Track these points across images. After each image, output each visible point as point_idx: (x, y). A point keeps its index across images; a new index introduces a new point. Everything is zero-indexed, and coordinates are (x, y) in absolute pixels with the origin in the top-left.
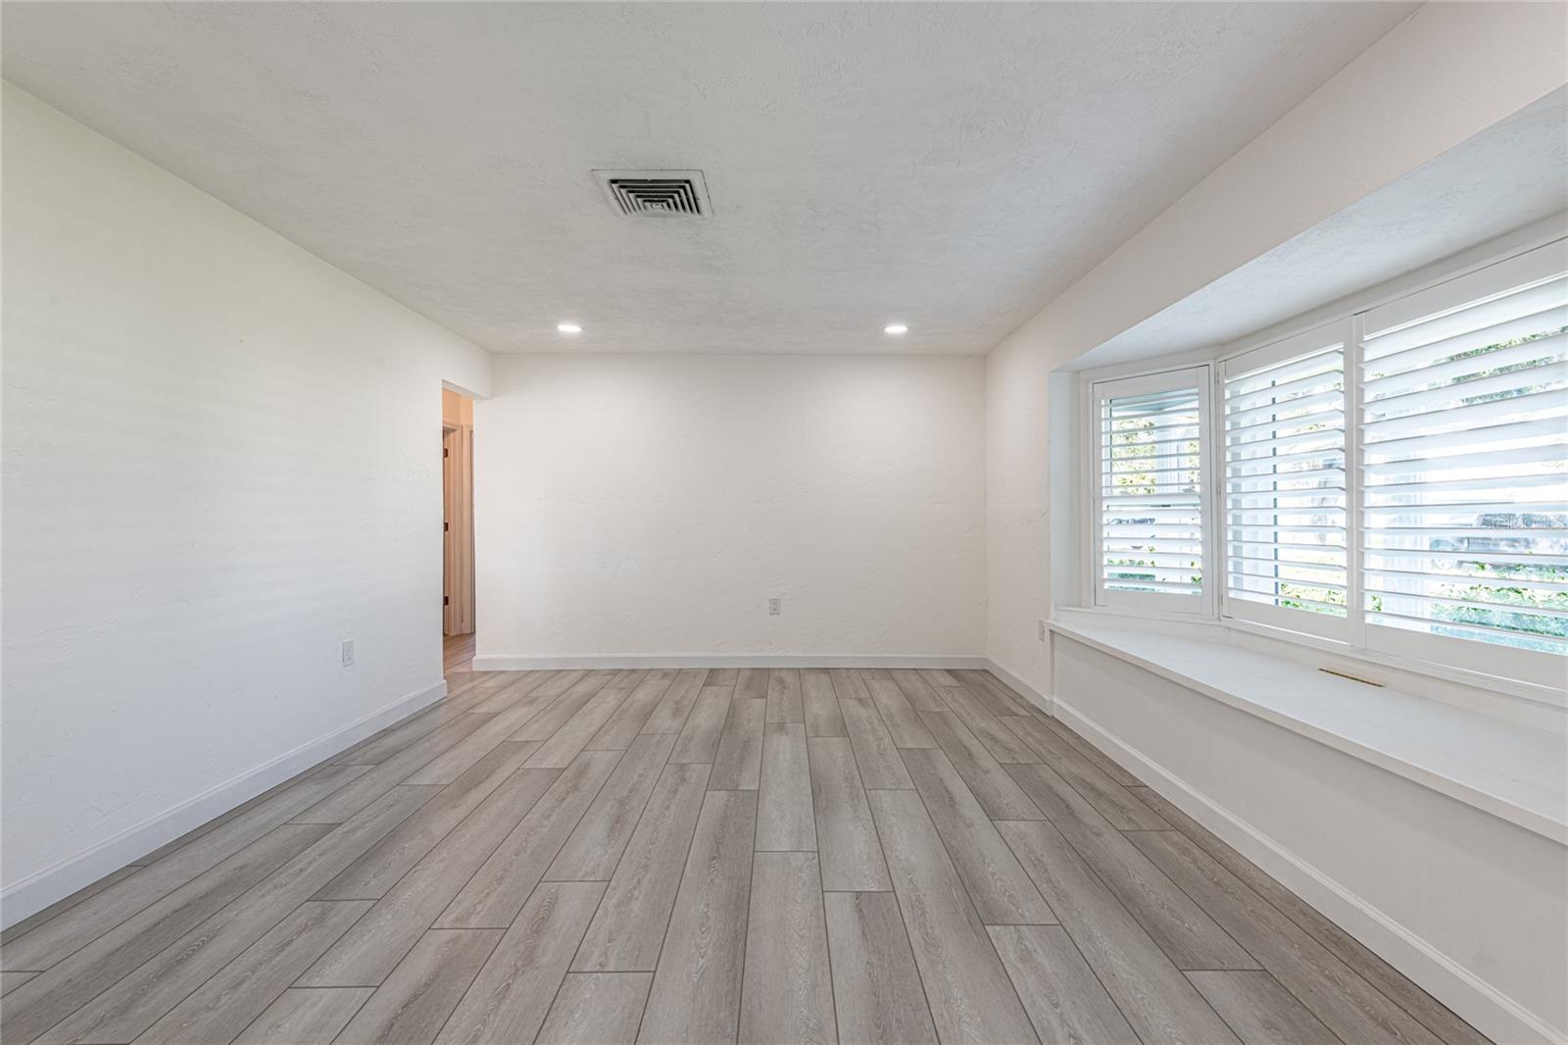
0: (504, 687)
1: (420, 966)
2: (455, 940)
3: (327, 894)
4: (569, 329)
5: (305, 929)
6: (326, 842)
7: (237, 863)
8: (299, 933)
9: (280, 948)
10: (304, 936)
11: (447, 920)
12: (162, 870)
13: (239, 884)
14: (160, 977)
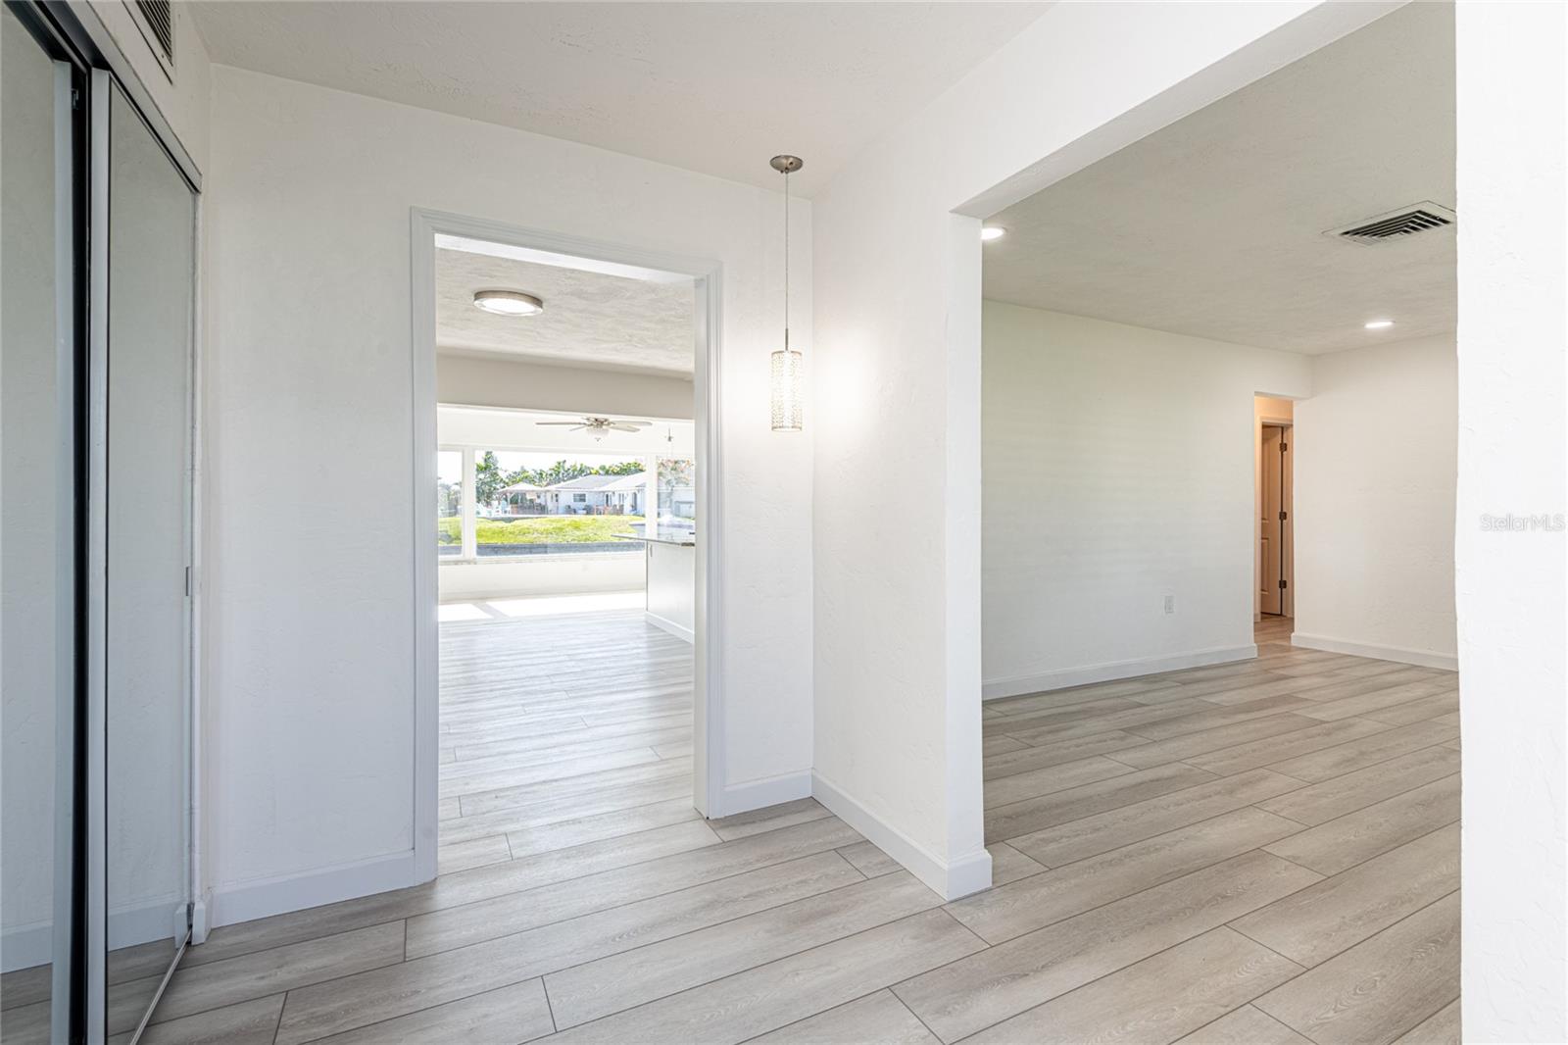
0: (1313, 662)
1: (1166, 772)
2: (1190, 770)
3: (1129, 731)
4: (1378, 325)
5: (1114, 739)
6: (1138, 710)
7: (1089, 705)
8: (1111, 740)
9: (1100, 742)
10: (1113, 741)
11: (1189, 761)
12: (1057, 698)
13: (1088, 713)
14: (1050, 732)
